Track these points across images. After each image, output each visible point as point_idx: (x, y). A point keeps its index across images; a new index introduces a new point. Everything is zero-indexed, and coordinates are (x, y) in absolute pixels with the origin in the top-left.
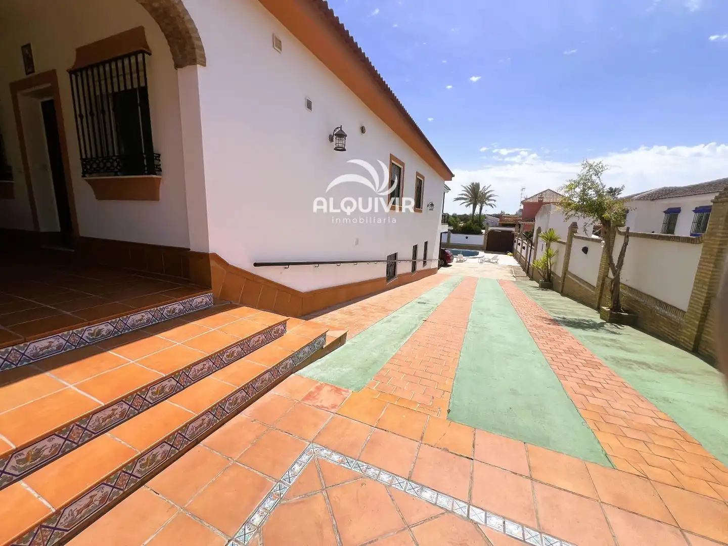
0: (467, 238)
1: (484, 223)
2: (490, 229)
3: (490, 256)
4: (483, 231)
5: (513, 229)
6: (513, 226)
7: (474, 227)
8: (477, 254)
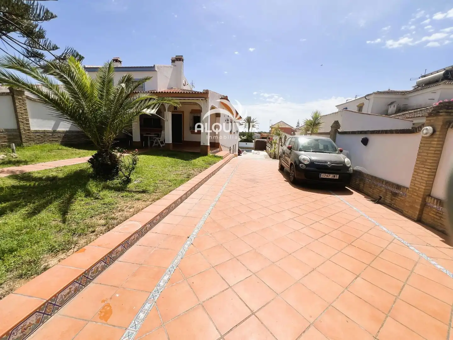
0: (246, 144)
1: (253, 137)
2: (256, 140)
3: (256, 152)
4: (253, 141)
5: (266, 140)
6: (266, 138)
7: (249, 139)
8: (251, 151)
